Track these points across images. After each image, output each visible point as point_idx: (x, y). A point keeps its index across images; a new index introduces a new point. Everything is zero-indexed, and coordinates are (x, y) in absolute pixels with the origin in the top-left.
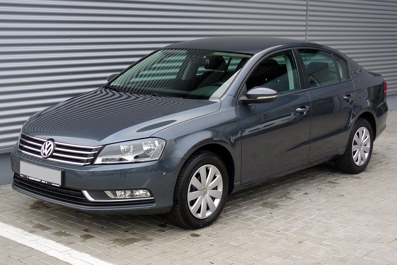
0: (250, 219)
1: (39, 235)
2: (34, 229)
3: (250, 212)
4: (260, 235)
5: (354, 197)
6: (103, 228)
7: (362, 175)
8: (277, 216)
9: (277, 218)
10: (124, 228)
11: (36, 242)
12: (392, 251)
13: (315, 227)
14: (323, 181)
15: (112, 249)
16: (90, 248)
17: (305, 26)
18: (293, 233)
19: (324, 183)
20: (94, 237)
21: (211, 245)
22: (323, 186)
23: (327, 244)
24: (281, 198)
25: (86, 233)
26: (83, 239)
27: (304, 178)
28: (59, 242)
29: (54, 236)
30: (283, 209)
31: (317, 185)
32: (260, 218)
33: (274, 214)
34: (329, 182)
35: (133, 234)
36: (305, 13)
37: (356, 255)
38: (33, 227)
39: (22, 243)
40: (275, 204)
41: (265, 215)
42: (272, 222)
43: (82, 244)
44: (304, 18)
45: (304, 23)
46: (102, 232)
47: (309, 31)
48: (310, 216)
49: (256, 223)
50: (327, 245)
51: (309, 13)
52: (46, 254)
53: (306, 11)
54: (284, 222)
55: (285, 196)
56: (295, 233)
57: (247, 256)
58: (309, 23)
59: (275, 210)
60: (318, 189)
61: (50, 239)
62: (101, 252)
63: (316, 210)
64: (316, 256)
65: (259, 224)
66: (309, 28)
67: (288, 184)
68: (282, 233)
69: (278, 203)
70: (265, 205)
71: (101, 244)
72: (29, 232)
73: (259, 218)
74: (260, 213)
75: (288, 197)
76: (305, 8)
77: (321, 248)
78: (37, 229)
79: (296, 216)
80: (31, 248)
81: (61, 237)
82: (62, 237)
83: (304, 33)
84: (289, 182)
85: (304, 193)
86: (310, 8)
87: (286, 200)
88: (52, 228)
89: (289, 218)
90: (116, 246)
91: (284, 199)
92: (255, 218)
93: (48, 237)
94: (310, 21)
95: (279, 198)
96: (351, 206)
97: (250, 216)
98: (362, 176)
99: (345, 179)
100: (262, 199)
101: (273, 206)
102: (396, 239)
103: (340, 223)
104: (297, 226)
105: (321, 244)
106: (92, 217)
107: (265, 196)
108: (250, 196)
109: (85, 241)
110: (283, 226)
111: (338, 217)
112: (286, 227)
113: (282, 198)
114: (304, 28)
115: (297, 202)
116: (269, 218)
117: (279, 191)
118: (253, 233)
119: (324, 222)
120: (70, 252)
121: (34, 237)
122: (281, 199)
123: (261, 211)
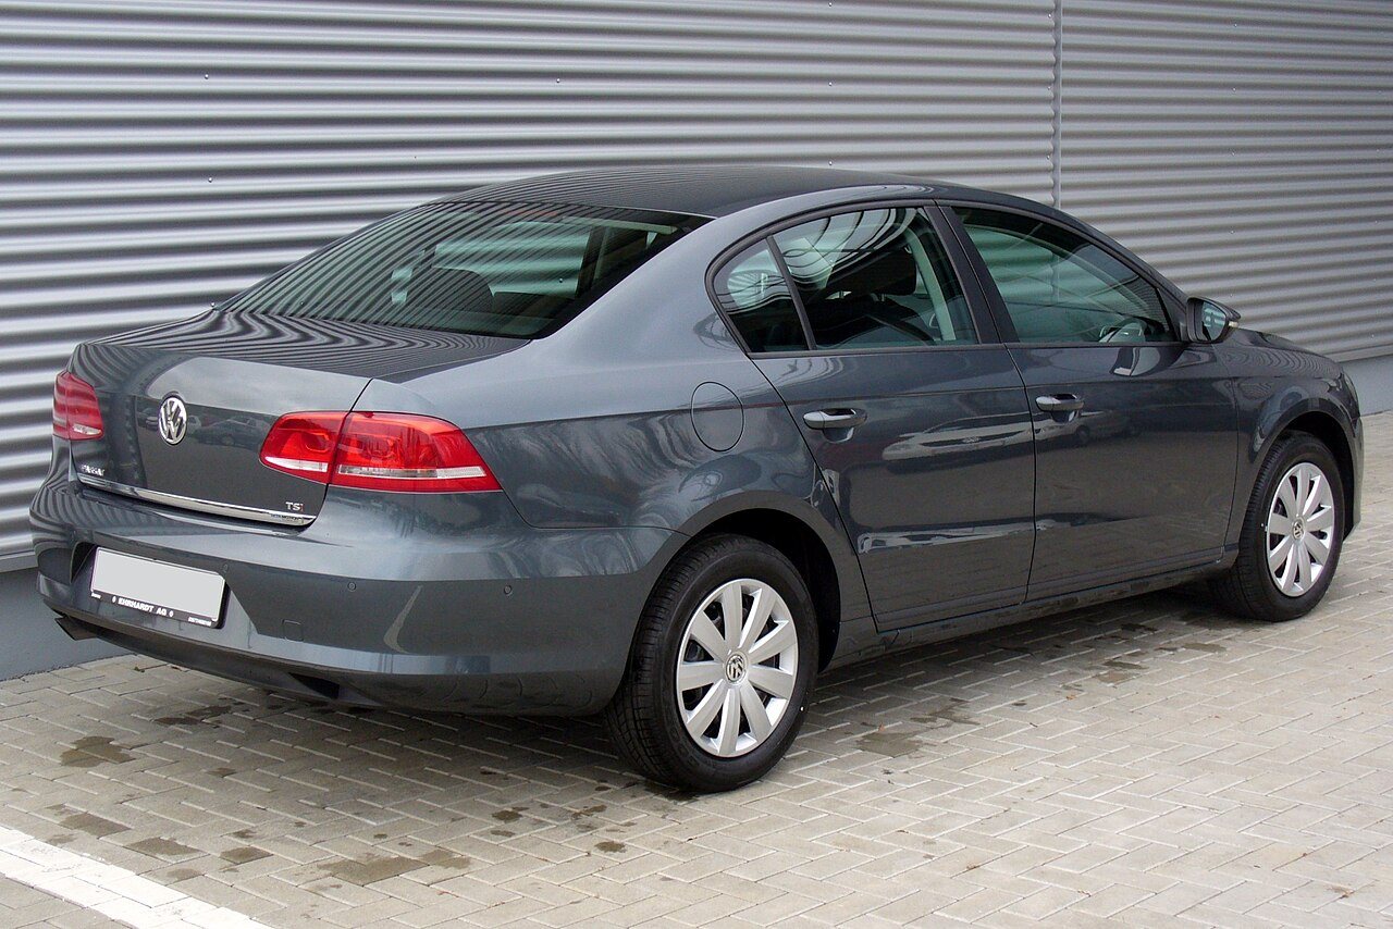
0: (810, 792)
1: (80, 850)
2: (66, 832)
3: (817, 767)
4: (837, 844)
5: (1186, 715)
6: (300, 824)
7: (1229, 639)
8: (907, 782)
9: (904, 786)
10: (374, 824)
11: (68, 872)
12: (1283, 894)
13: (1034, 817)
14: (1091, 659)
15: (323, 893)
16: (249, 891)
17: (1052, 119)
18: (951, 836)
19: (1090, 669)
20: (269, 855)
21: (665, 879)
22: (1086, 679)
23: (1063, 873)
24: (930, 720)
25: (243, 843)
26: (228, 863)
27: (1023, 650)
28: (149, 873)
29: (134, 855)
30: (934, 757)
31: (1064, 674)
32: (846, 787)
33: (898, 774)
34: (1111, 664)
35: (402, 844)
36: (1048, 74)
37: (1157, 910)
38: (64, 824)
39: (20, 879)
40: (906, 741)
41: (867, 779)
42: (884, 802)
43: (225, 879)
44: (1047, 92)
45: (1047, 110)
46: (296, 839)
47: (1066, 135)
48: (1020, 781)
49: (830, 805)
50: (1063, 878)
51: (1065, 74)
52: (97, 913)
53: (1054, 65)
54: (927, 803)
55: (946, 712)
56: (957, 837)
57: (781, 916)
58: (1065, 109)
59: (904, 760)
60: (1067, 688)
61: (119, 864)
62: (284, 905)
63: (1048, 760)
64: (1019, 912)
65: (841, 808)
66: (1065, 127)
67: (964, 671)
68: (916, 836)
69: (918, 737)
70: (874, 744)
71: (290, 880)
72: (50, 841)
73: (840, 788)
74: (850, 771)
75: (958, 715)
76: (1049, 56)
77: (1042, 885)
78: (76, 831)
79: (974, 779)
80: (48, 893)
81: (158, 855)
82: (161, 857)
83: (1047, 145)
84: (967, 665)
85: (1015, 701)
86: (1066, 56)
87: (948, 726)
88: (129, 826)
89: (947, 788)
90: (338, 887)
91: (941, 721)
92: (828, 788)
93: (111, 858)
94: (1068, 100)
95: (924, 721)
96: (1169, 744)
97: (812, 782)
98: (1231, 642)
99: (1167, 653)
100: (864, 724)
101: (900, 746)
102: (1304, 855)
103: (1122, 802)
104: (972, 812)
105: (1043, 874)
106: (269, 790)
107: (877, 714)
108: (826, 715)
109: (235, 870)
110: (924, 813)
111: (1117, 784)
112: (931, 817)
113: (934, 721)
114: (1047, 127)
115: (981, 734)
116: (879, 789)
117: (930, 696)
118: (815, 839)
119: (1064, 801)
120: (178, 905)
121: (62, 856)
122: (929, 724)
123: (854, 765)
